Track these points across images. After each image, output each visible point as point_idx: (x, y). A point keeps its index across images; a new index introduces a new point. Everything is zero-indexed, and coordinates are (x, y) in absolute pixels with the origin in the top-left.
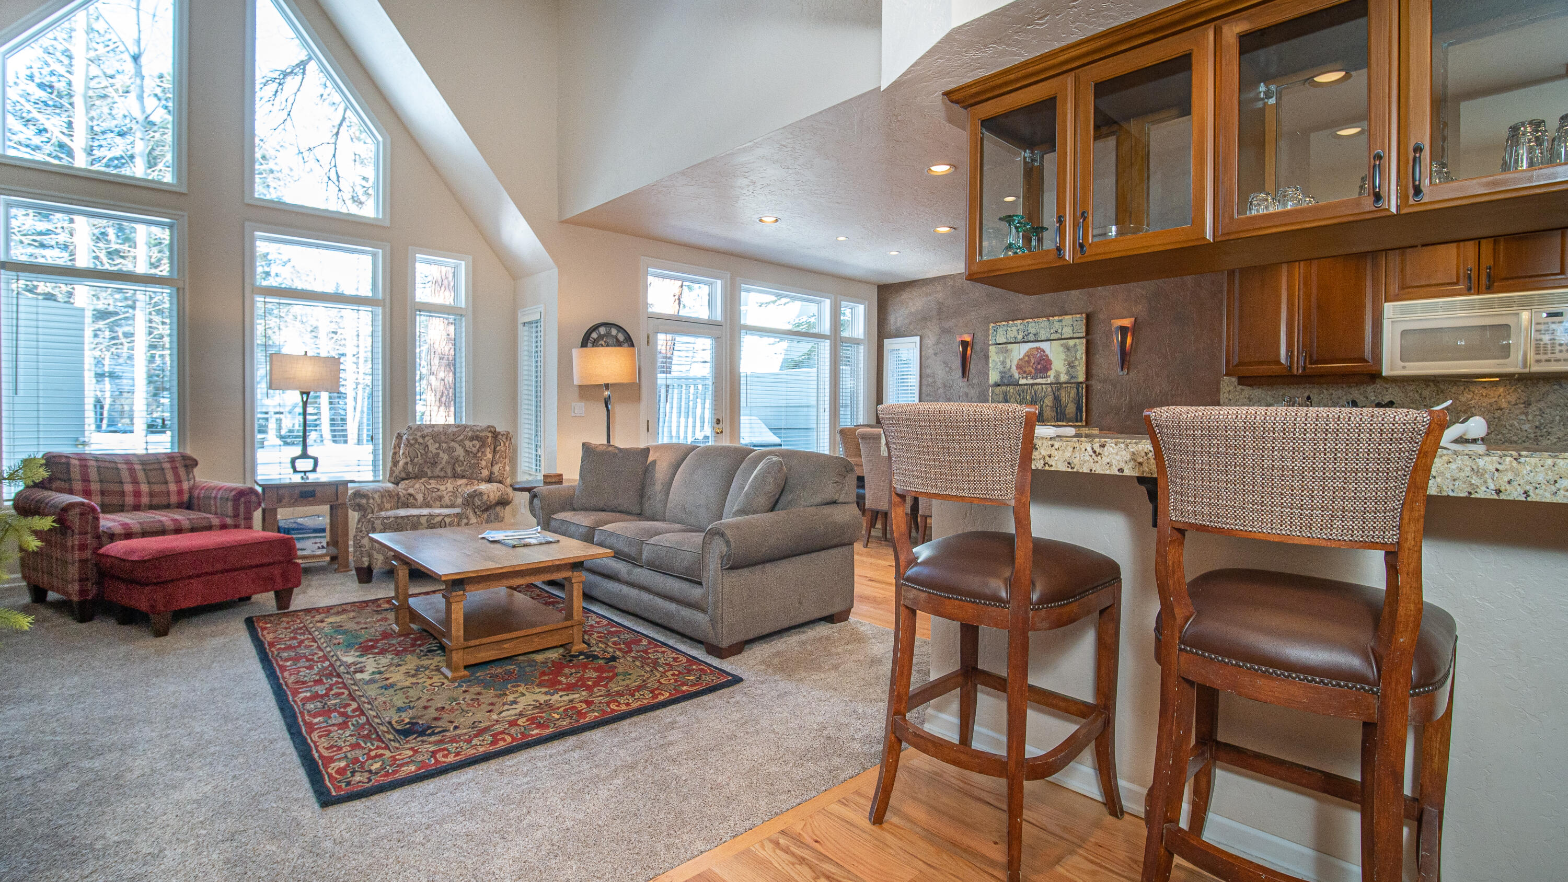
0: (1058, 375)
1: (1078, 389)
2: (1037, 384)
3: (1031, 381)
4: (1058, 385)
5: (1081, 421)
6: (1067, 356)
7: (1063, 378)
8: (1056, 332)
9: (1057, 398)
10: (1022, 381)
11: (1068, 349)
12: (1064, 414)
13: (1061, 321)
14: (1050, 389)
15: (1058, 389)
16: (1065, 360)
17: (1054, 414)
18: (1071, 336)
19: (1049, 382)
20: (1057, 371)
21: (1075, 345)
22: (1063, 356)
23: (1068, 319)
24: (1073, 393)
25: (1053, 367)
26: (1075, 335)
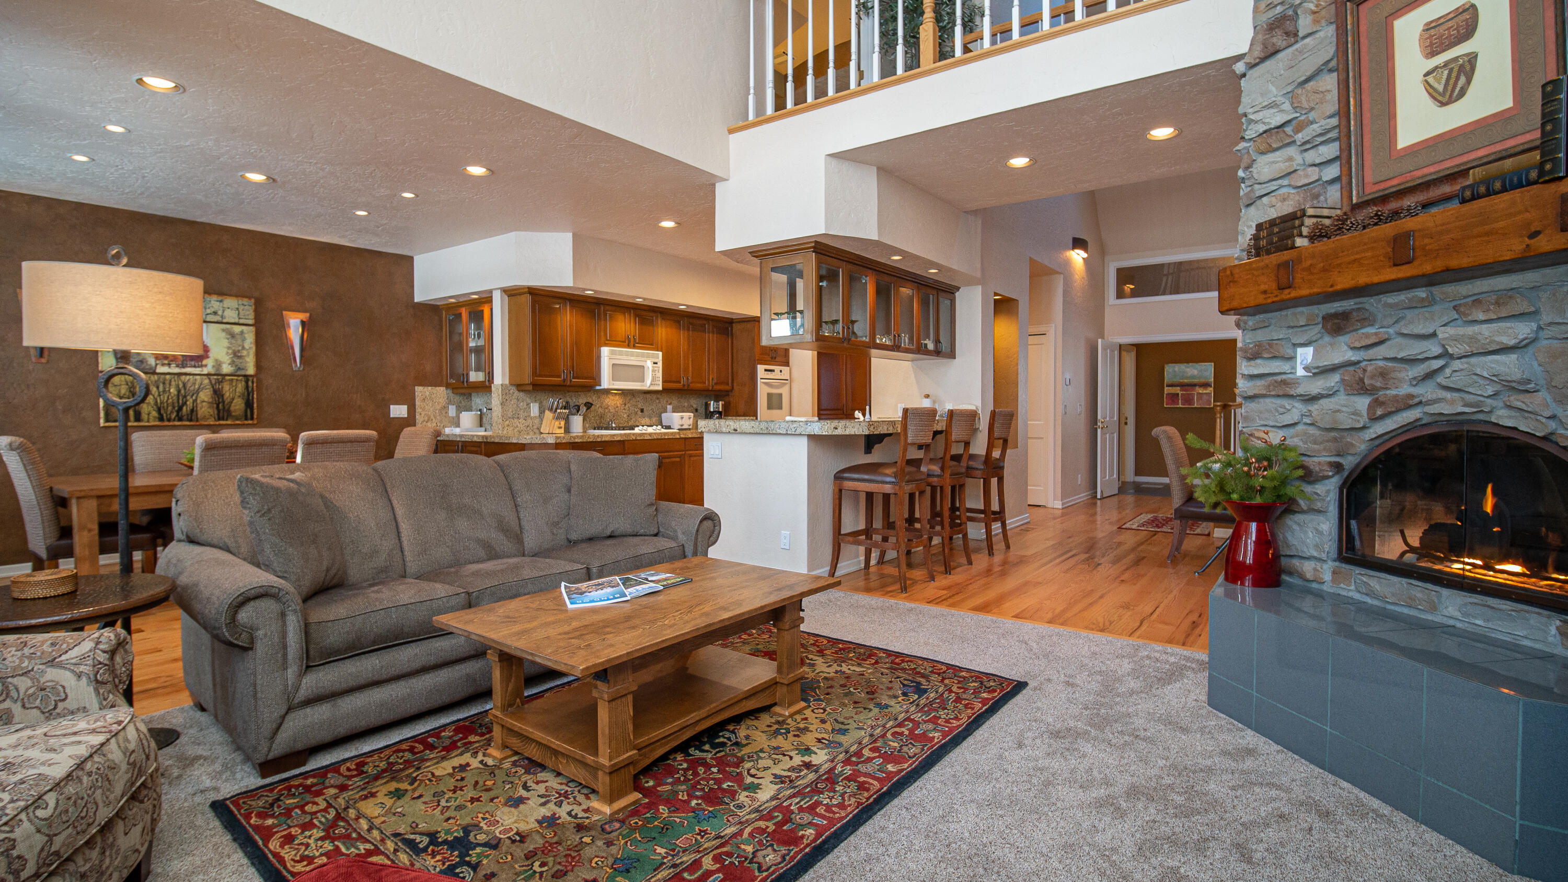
0: (218, 364)
1: (247, 382)
2: (186, 374)
3: (177, 370)
4: (218, 378)
5: (252, 419)
6: (231, 344)
7: (226, 369)
8: (215, 313)
9: (217, 393)
10: (160, 369)
11: (232, 336)
12: (229, 411)
13: (221, 301)
14: (206, 381)
15: (220, 382)
16: (229, 348)
17: (213, 411)
18: (236, 320)
19: (205, 371)
20: (216, 360)
21: (242, 332)
22: (226, 343)
23: (231, 302)
24: (240, 387)
25: (211, 354)
26: (242, 321)
